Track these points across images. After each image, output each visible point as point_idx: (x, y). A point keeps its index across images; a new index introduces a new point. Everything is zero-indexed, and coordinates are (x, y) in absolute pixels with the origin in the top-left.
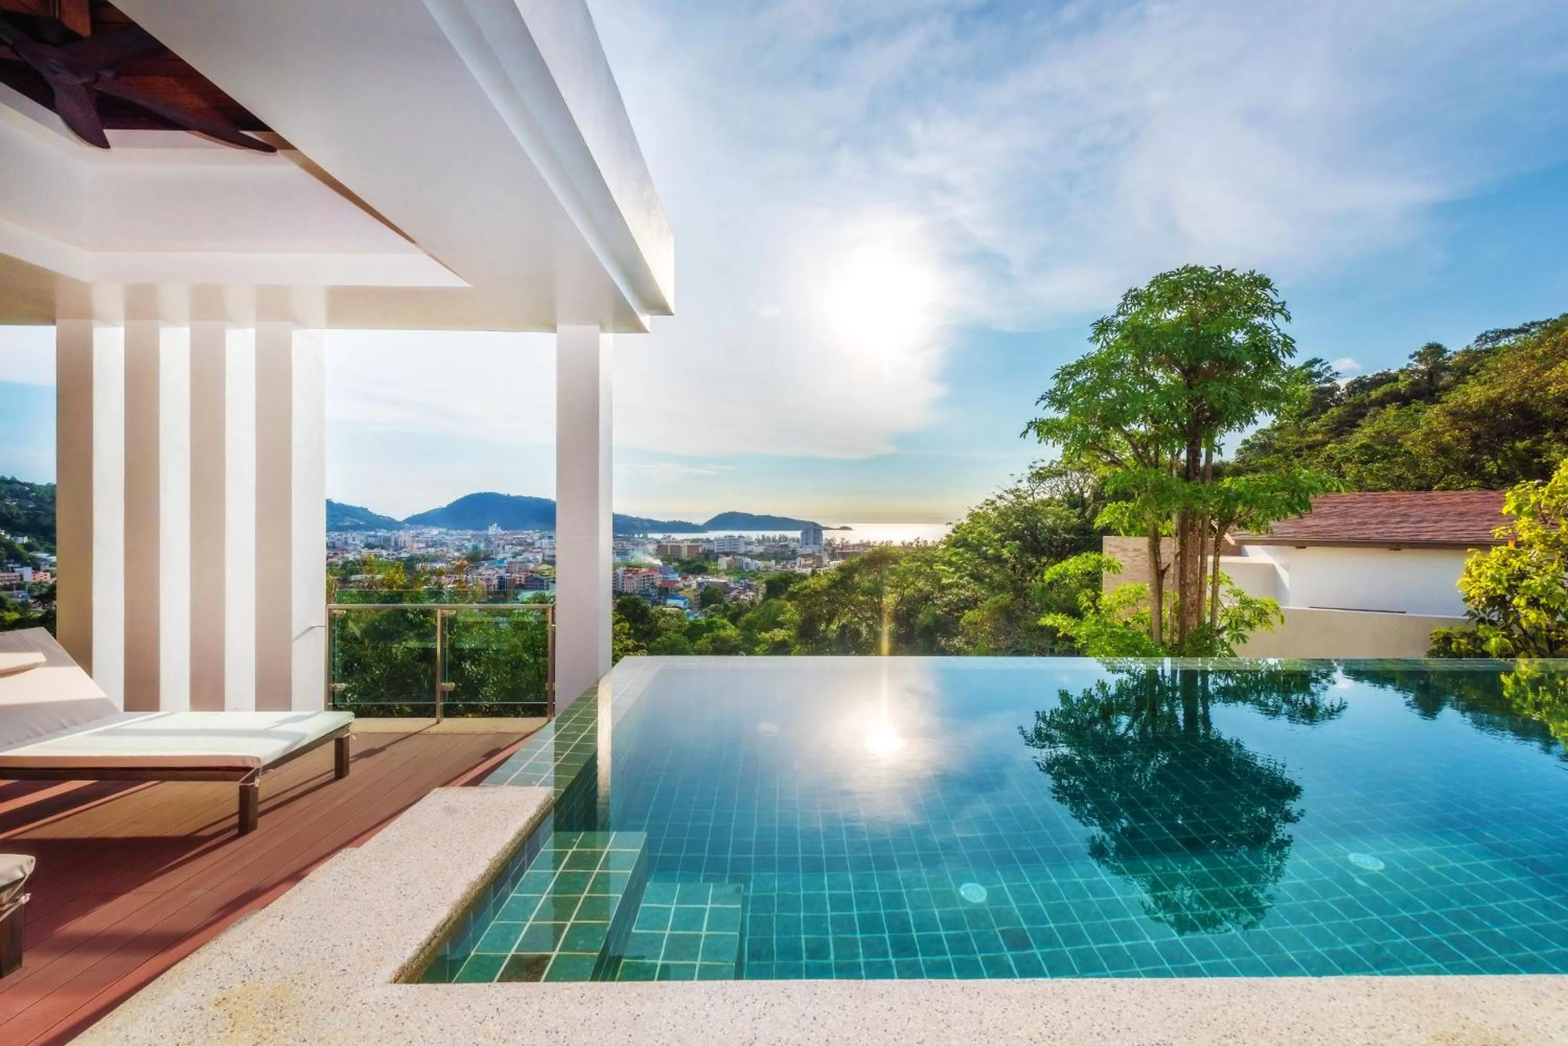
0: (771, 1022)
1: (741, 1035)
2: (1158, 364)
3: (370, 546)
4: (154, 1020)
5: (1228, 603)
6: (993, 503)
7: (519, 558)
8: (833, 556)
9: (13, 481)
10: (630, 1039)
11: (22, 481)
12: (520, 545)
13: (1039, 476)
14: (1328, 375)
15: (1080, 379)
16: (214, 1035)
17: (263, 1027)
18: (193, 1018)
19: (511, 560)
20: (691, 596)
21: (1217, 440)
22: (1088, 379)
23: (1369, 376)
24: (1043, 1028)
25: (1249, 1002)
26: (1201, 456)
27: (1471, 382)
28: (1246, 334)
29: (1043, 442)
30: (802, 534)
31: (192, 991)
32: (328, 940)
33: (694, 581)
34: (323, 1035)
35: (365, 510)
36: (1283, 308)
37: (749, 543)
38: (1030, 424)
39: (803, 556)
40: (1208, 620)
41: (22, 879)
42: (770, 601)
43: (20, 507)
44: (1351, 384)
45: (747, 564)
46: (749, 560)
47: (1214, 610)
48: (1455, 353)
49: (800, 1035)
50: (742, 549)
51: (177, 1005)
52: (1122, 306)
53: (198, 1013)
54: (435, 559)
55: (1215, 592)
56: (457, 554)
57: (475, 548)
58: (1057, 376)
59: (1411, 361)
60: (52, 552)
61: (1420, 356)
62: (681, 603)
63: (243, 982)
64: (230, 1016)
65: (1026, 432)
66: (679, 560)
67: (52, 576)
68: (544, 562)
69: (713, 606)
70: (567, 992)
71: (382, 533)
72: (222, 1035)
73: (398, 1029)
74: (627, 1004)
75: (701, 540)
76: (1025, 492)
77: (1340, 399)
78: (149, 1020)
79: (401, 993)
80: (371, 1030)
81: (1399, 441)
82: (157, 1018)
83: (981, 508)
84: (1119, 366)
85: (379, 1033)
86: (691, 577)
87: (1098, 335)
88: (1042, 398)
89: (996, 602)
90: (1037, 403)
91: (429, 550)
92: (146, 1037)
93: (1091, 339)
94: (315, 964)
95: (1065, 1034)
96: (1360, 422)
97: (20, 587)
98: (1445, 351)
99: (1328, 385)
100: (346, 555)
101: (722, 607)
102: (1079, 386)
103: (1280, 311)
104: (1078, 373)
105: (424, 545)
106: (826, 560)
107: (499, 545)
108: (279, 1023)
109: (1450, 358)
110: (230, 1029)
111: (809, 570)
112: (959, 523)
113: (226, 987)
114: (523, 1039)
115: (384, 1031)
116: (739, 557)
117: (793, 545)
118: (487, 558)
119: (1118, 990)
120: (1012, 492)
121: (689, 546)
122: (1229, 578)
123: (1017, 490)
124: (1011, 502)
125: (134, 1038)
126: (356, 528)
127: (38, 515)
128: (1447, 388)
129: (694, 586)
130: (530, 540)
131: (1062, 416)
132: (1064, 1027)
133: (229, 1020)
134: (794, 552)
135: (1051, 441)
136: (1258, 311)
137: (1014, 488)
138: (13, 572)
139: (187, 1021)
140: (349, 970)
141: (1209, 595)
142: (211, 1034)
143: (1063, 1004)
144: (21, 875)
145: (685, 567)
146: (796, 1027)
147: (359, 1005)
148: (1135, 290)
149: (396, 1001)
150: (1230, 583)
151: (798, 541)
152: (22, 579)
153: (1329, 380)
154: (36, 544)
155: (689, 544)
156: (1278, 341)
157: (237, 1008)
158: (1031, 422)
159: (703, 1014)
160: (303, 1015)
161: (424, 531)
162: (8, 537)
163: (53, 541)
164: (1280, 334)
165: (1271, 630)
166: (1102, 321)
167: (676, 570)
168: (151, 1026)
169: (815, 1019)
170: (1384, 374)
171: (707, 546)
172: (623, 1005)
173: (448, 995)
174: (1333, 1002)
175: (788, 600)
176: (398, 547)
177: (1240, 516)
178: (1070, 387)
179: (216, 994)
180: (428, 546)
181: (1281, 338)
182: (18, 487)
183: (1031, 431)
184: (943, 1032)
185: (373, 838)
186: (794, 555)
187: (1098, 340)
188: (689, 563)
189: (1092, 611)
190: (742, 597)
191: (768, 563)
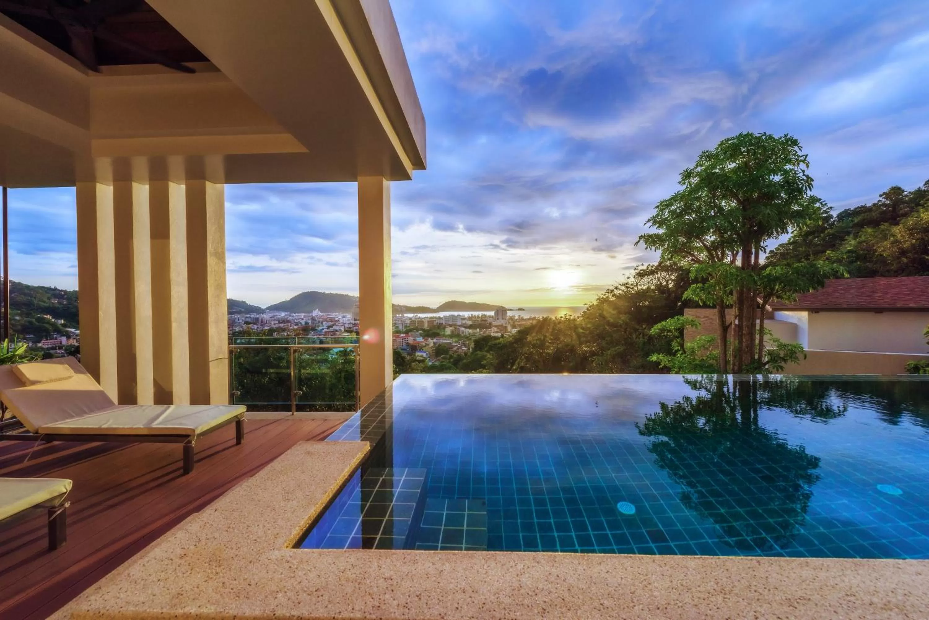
0: (529, 577)
1: (511, 584)
2: (724, 197)
3: (247, 323)
4: (144, 565)
5: (769, 346)
6: (612, 291)
7: (331, 329)
8: (514, 327)
9: (55, 289)
10: (439, 585)
11: (60, 289)
12: (332, 321)
13: (641, 275)
14: (825, 209)
15: (673, 208)
16: (180, 574)
17: (210, 571)
18: (167, 565)
19: (327, 330)
20: (430, 350)
21: (762, 243)
22: (678, 207)
23: (853, 209)
24: (715, 586)
25: (858, 574)
26: (752, 254)
27: (922, 211)
28: (781, 175)
29: (649, 249)
30: (495, 313)
31: (165, 549)
32: (244, 523)
33: (431, 342)
34: (246, 577)
35: (244, 302)
36: (805, 160)
37: (463, 319)
38: (641, 237)
39: (496, 326)
40: (756, 357)
41: (65, 493)
42: (477, 352)
43: (60, 303)
44: (841, 214)
45: (463, 332)
46: (463, 329)
47: (761, 350)
48: (910, 192)
49: (550, 585)
50: (459, 323)
51: (157, 557)
52: (700, 161)
53: (170, 562)
54: (284, 330)
55: (761, 340)
56: (296, 327)
57: (306, 323)
58: (657, 207)
59: (881, 199)
60: (77, 328)
61: (887, 195)
62: (424, 355)
63: (196, 545)
64: (189, 564)
65: (639, 241)
66: (423, 330)
67: (77, 342)
68: (345, 331)
69: (442, 356)
70: (394, 556)
71: (253, 316)
72: (185, 575)
73: (292, 575)
74: (434, 564)
75: (436, 317)
76: (632, 285)
77: (833, 224)
78: (142, 565)
79: (291, 554)
80: (274, 575)
81: (874, 248)
82: (146, 564)
83: (605, 295)
84: (699, 199)
85: (280, 576)
86: (429, 339)
87: (684, 180)
88: (649, 221)
89: (616, 351)
90: (645, 224)
91: (281, 325)
92: (140, 575)
93: (680, 182)
94: (238, 536)
95: (732, 590)
96: (847, 237)
97: (60, 348)
98: (903, 191)
99: (825, 215)
100: (234, 328)
101: (448, 356)
102: (672, 213)
103: (803, 161)
104: (671, 205)
105: (277, 322)
106: (509, 328)
107: (319, 322)
108: (218, 570)
109: (906, 196)
110: (190, 572)
111: (500, 335)
112: (591, 304)
113: (186, 548)
114: (370, 582)
115: (283, 575)
116: (458, 327)
117: (489, 320)
118: (313, 329)
119: (762, 565)
120: (623, 285)
121: (428, 321)
122: (770, 331)
123: (627, 284)
124: (623, 291)
125: (133, 575)
126: (240, 312)
127: (69, 308)
128: (905, 215)
129: (432, 345)
130: (337, 319)
131: (661, 231)
132: (730, 587)
133: (188, 567)
134: (490, 324)
135: (653, 248)
136: (789, 161)
137: (626, 282)
138: (56, 339)
139: (164, 566)
140: (258, 540)
141: (757, 341)
142: (179, 574)
143: (726, 571)
144: (65, 491)
145: (426, 333)
146: (547, 581)
147: (266, 560)
148: (707, 152)
149: (289, 559)
150: (771, 334)
151: (492, 317)
152: (61, 343)
153: (825, 212)
154: (68, 324)
155: (428, 320)
156: (803, 179)
157: (193, 560)
158: (642, 236)
159: (484, 572)
160: (233, 565)
161: (277, 314)
162: (53, 320)
163: (78, 322)
164: (804, 175)
165: (798, 363)
166: (687, 171)
167: (421, 335)
168: (143, 569)
169: (558, 576)
170: (863, 207)
171: (439, 321)
172: (431, 564)
173: (320, 556)
174: (919, 576)
175: (488, 351)
176: (263, 323)
177: (777, 291)
178: (666, 213)
179: (179, 551)
180: (279, 323)
181: (805, 178)
182: (58, 292)
183: (641, 241)
184: (646, 587)
185: (266, 468)
186: (490, 326)
187: (685, 183)
188: (428, 331)
189: (681, 352)
190: (460, 350)
191: (475, 331)
